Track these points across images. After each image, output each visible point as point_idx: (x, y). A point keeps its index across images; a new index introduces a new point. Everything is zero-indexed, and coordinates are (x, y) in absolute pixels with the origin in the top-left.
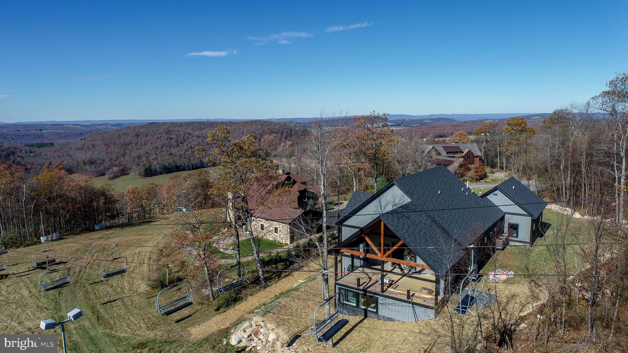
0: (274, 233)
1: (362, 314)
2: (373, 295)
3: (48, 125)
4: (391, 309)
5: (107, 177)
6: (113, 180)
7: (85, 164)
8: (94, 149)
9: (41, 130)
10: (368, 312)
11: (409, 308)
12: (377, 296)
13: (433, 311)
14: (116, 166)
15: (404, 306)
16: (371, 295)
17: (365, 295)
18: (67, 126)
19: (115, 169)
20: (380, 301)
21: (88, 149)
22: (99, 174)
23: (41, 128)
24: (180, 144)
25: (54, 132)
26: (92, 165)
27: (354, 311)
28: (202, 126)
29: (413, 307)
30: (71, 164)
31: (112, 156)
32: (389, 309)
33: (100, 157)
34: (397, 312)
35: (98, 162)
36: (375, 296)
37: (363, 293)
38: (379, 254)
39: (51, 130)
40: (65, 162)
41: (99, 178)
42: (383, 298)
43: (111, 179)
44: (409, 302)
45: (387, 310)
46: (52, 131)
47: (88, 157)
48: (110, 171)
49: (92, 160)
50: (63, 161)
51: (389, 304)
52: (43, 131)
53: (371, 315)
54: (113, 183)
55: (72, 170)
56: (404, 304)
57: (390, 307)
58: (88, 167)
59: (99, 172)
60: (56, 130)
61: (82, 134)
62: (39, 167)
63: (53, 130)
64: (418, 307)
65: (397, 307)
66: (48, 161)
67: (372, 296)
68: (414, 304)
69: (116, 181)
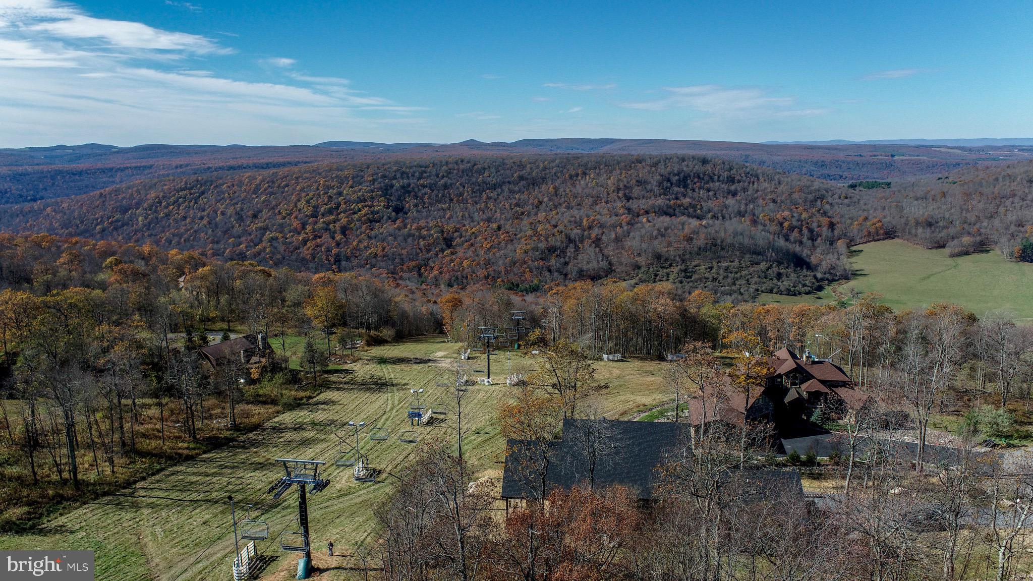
3: (909, 146)
5: (947, 251)
6: (956, 258)
7: (917, 223)
8: (943, 200)
9: (893, 156)
14: (969, 233)
18: (937, 149)
19: (966, 239)
21: (933, 200)
22: (936, 245)
23: (893, 153)
25: (911, 160)
26: (928, 230)
30: (894, 223)
31: (968, 215)
33: (947, 216)
35: (941, 224)
39: (910, 155)
40: (888, 219)
41: (934, 251)
43: (952, 256)
46: (912, 158)
47: (926, 214)
48: (956, 242)
49: (930, 220)
50: (885, 217)
52: (896, 158)
54: (955, 264)
55: (895, 232)
58: (920, 230)
59: (938, 242)
60: (918, 156)
61: (959, 165)
62: (849, 221)
63: (913, 156)
66: (865, 214)
69: (961, 260)
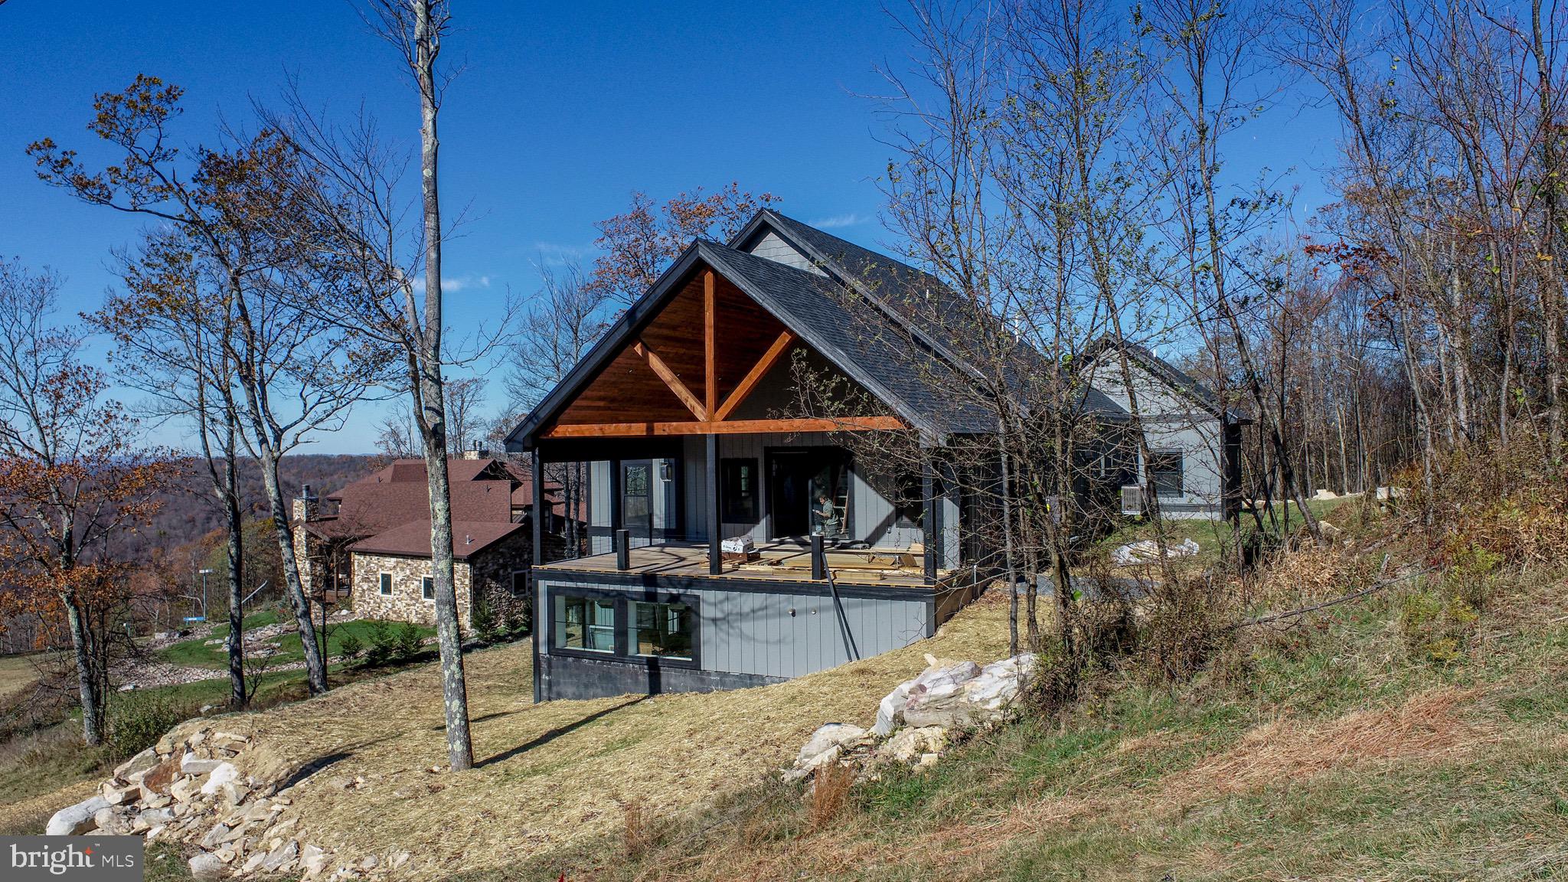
0: (424, 600)
1: (636, 682)
2: (681, 591)
4: (751, 635)
10: (664, 671)
11: (824, 615)
12: (696, 592)
13: (918, 610)
15: (801, 612)
16: (674, 591)
17: (651, 597)
20: (707, 611)
24: (258, 512)
27: (607, 677)
28: (325, 466)
29: (840, 608)
32: (741, 635)
34: (774, 643)
36: (689, 592)
37: (641, 589)
38: (699, 412)
42: (721, 595)
44: (822, 591)
45: (735, 642)
51: (742, 616)
53: (672, 681)
56: (801, 601)
57: (747, 627)
64: (856, 606)
65: (773, 623)
67: (679, 595)
68: (841, 591)
